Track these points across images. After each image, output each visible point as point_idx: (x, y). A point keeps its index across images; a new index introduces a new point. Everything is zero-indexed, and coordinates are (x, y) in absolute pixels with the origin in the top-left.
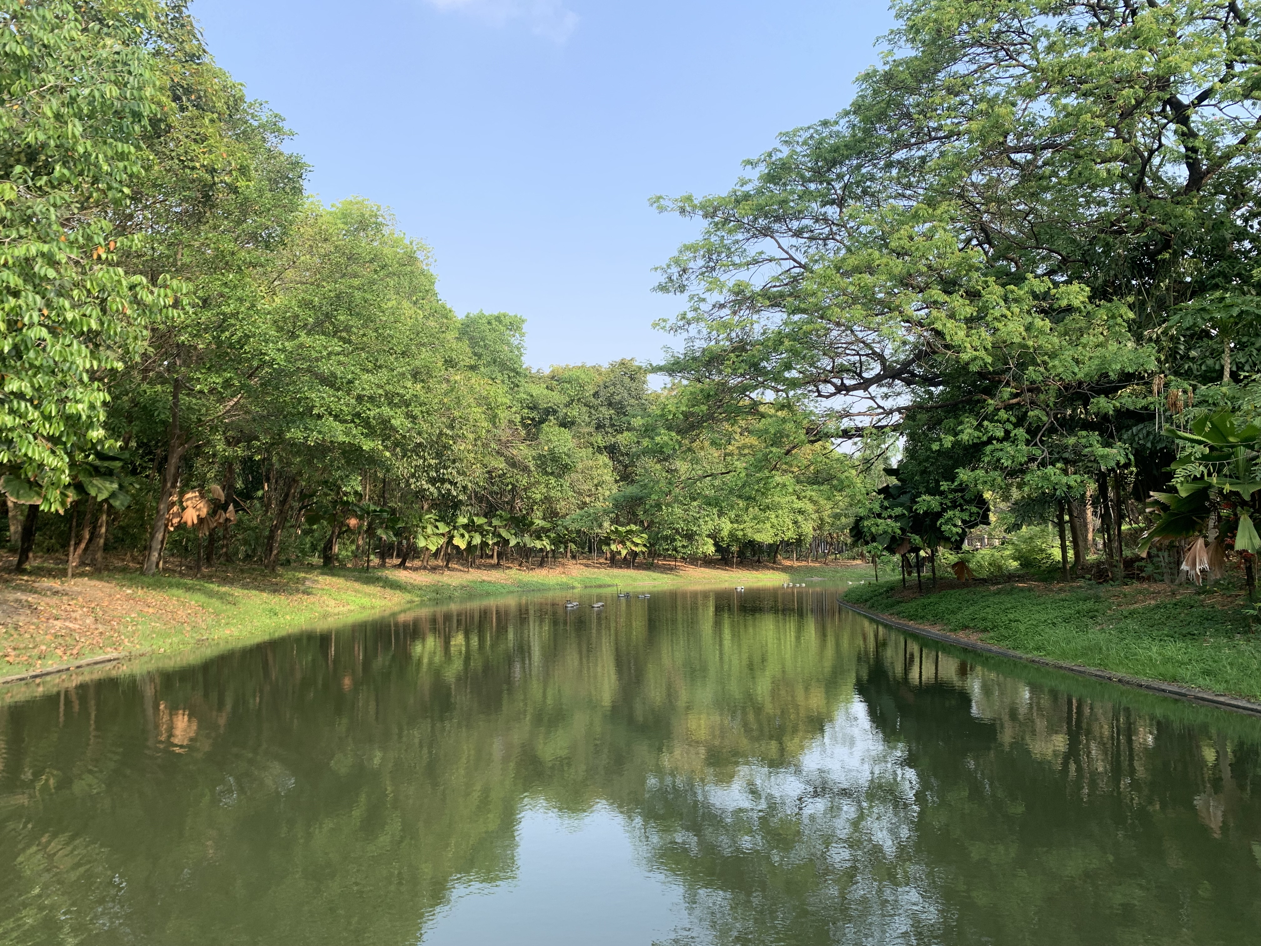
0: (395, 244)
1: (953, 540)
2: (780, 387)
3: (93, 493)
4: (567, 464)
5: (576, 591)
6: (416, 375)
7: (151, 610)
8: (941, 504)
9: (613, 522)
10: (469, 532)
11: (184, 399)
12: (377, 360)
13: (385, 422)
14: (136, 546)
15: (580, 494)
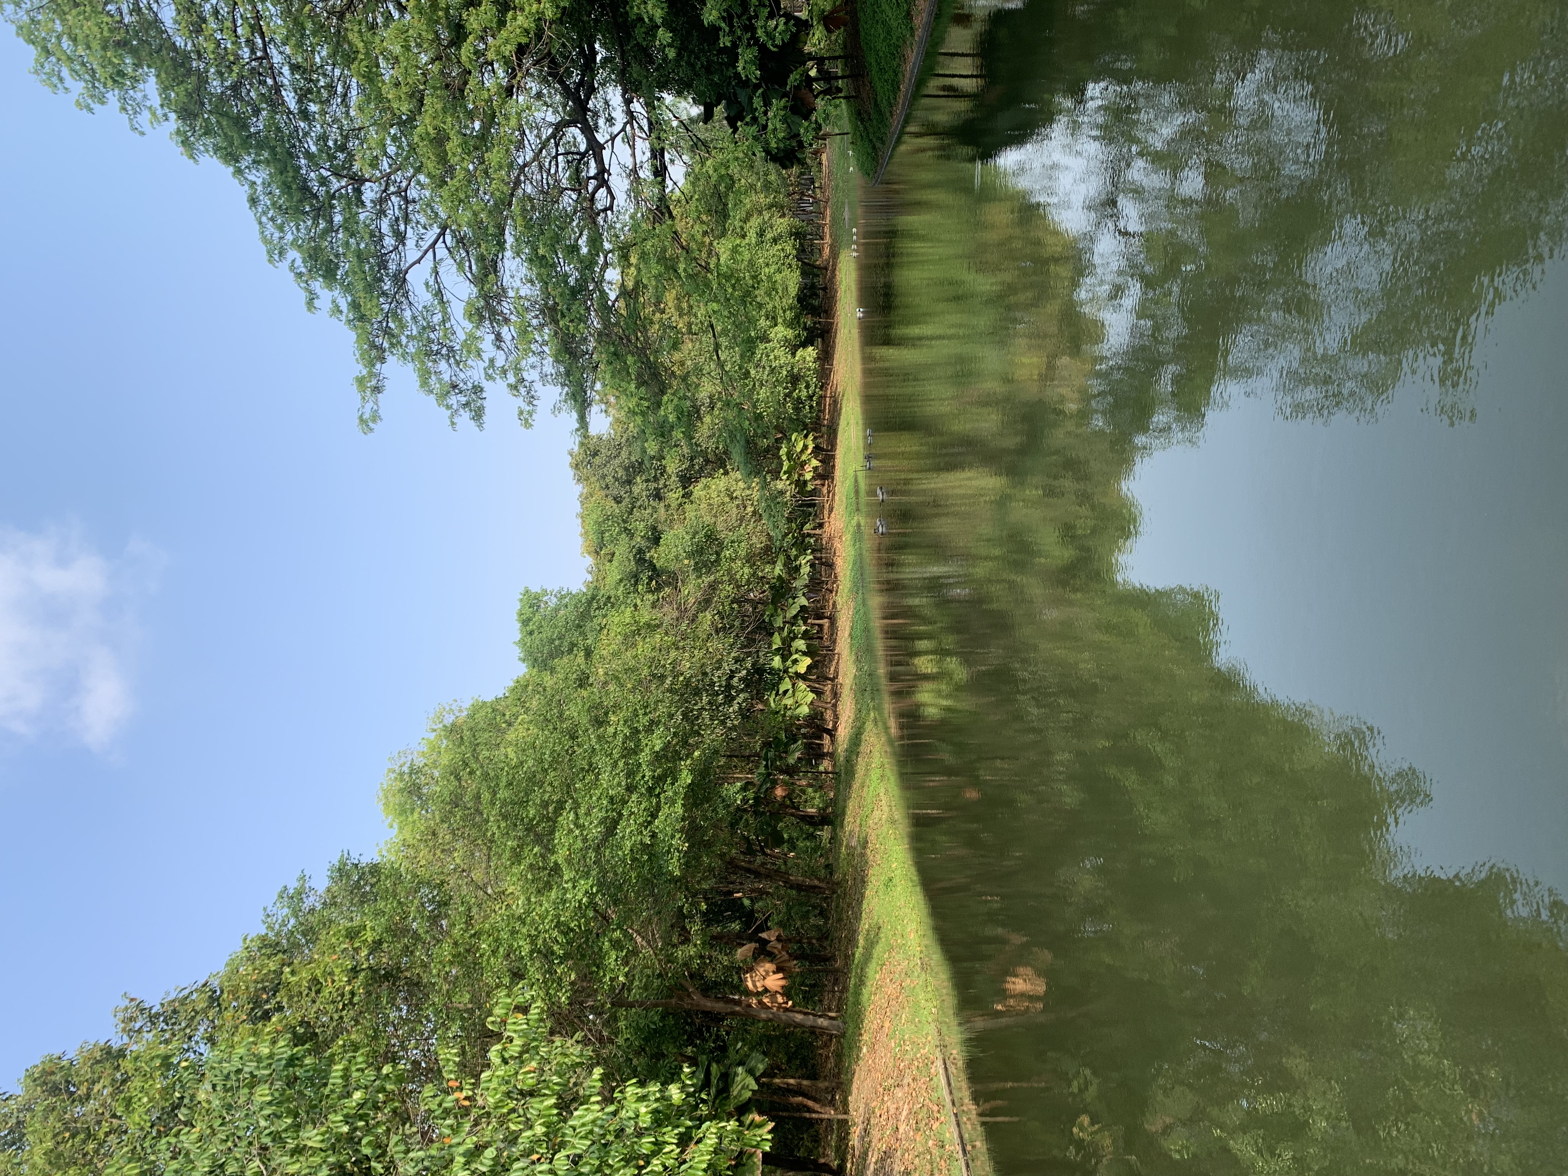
0: (435, 749)
1: (794, 29)
2: (601, 260)
3: (749, 1094)
4: (706, 535)
5: (862, 522)
6: (599, 722)
7: (887, 1024)
8: (749, 45)
9: (776, 476)
10: (791, 655)
11: (635, 994)
12: (583, 769)
13: (658, 758)
14: (811, 1044)
15: (742, 519)
